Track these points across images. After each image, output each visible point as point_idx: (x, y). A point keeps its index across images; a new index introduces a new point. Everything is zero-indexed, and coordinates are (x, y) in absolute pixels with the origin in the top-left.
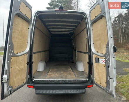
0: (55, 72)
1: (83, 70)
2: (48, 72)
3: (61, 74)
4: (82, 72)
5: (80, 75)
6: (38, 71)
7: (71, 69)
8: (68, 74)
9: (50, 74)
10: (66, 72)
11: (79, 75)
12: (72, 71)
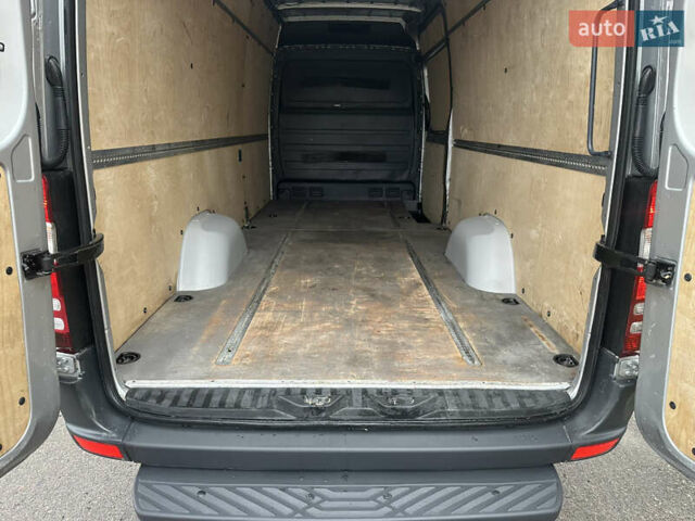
0: (304, 305)
1: (510, 289)
2: (255, 304)
3: (349, 323)
4: (507, 300)
5: (502, 342)
6: (182, 288)
7: (416, 276)
8: (405, 324)
9: (268, 317)
10: (387, 301)
11: (493, 341)
12: (425, 290)
